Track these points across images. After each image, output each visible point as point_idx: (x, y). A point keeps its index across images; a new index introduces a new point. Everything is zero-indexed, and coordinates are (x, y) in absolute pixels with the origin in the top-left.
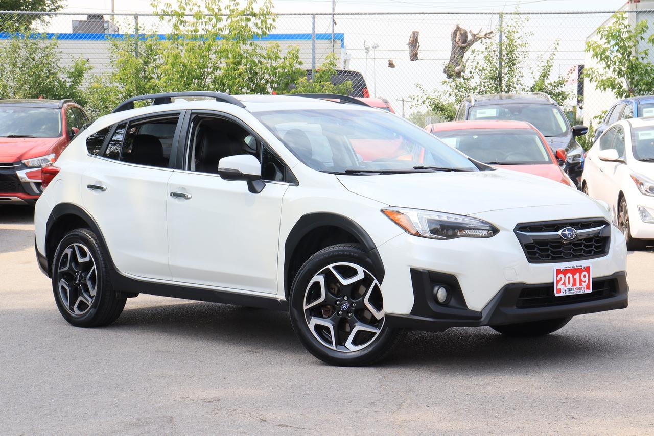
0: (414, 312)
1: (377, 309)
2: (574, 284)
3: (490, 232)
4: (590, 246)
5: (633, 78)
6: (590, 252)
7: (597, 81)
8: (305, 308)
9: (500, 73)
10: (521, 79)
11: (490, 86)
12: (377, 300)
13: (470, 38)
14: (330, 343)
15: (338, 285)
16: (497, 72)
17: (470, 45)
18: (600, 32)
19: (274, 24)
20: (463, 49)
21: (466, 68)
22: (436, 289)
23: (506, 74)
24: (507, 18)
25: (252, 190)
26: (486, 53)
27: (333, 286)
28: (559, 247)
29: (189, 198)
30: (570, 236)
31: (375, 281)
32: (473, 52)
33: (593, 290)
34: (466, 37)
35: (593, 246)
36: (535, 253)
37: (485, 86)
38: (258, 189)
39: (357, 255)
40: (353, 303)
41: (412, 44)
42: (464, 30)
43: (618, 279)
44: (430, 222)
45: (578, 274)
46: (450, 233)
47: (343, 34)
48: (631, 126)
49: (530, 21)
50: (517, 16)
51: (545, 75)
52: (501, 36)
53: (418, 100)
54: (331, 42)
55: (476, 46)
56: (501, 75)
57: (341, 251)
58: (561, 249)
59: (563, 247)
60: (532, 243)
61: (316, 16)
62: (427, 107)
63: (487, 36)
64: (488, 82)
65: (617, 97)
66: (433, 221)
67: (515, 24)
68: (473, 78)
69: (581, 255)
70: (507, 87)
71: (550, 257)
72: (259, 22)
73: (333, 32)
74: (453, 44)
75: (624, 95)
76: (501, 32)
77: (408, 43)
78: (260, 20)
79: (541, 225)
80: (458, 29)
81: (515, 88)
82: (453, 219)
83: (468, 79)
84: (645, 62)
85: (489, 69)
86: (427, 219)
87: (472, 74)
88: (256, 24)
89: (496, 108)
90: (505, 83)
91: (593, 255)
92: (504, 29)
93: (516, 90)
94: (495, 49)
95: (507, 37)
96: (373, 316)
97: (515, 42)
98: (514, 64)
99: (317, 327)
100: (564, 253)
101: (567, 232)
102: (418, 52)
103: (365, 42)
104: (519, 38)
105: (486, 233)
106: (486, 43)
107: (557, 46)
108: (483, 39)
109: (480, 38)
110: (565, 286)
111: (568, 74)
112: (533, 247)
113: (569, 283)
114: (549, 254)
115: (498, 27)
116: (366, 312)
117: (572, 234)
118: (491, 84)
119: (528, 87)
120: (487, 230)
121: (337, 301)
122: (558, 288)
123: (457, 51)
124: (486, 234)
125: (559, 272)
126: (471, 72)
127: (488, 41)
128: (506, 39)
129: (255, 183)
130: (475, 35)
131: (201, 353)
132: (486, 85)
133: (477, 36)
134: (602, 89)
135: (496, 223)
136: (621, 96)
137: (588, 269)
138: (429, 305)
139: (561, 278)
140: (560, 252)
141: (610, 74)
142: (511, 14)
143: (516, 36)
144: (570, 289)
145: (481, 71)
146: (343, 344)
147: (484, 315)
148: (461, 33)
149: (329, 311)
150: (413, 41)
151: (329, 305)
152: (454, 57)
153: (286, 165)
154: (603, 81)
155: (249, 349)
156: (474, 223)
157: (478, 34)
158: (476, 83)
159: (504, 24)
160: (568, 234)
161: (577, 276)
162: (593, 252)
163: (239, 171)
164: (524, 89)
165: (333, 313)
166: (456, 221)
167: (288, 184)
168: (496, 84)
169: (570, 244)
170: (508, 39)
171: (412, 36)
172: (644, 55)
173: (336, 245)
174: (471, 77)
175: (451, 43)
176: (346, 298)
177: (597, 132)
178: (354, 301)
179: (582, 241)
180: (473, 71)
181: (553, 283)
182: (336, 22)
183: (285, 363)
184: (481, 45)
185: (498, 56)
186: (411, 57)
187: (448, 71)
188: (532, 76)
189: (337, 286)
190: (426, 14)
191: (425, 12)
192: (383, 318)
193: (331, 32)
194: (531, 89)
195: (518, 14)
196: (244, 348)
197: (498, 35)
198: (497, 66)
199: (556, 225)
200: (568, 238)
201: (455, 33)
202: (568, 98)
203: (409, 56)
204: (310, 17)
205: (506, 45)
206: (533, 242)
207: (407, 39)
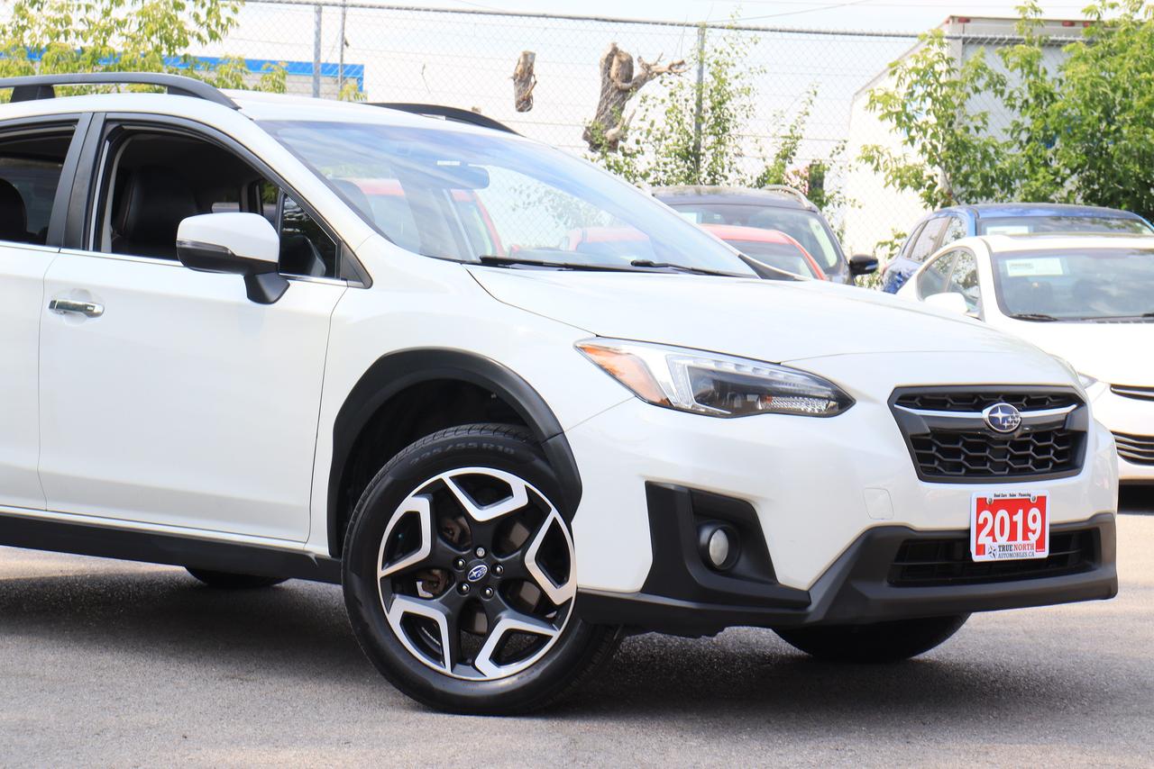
0: (651, 585)
1: (556, 581)
2: (1013, 537)
3: (832, 403)
4: (1046, 450)
5: (958, 169)
6: (1043, 464)
7: (888, 171)
8: (381, 573)
9: (697, 147)
10: (738, 160)
11: (676, 171)
12: (557, 559)
13: (638, 71)
14: (438, 658)
15: (463, 521)
16: (692, 144)
17: (638, 86)
18: (894, 73)
19: (234, 17)
20: (624, 94)
21: (629, 133)
22: (705, 533)
23: (708, 149)
24: (713, 37)
25: (256, 294)
26: (669, 104)
27: (449, 522)
28: (982, 448)
29: (97, 315)
30: (1006, 424)
31: (554, 514)
32: (644, 100)
33: (1050, 552)
34: (631, 69)
35: (1052, 452)
36: (931, 458)
37: (665, 172)
38: (271, 295)
39: (512, 451)
40: (498, 564)
41: (521, 77)
42: (627, 55)
43: (1101, 529)
44: (697, 374)
45: (1021, 512)
46: (737, 403)
47: (362, 67)
48: (989, 249)
49: (759, 43)
50: (733, 32)
51: (786, 156)
52: (700, 72)
53: (528, 196)
54: (337, 81)
55: (649, 88)
56: (699, 150)
57: (474, 439)
58: (987, 453)
59: (991, 448)
60: (927, 435)
61: (324, 7)
62: (547, 210)
63: (674, 69)
64: (671, 163)
65: (925, 207)
66: (702, 373)
67: (729, 50)
68: (643, 154)
69: (1026, 469)
70: (709, 174)
71: (964, 471)
72: (203, 13)
73: (342, 60)
74: (604, 82)
75: (939, 204)
76: (701, 62)
77: (512, 75)
78: (205, 9)
79: (944, 395)
80: (615, 51)
81: (726, 178)
82: (748, 370)
83: (632, 155)
84: (983, 136)
85: (675, 136)
86: (689, 367)
87: (641, 145)
88: (197, 17)
89: (697, 212)
90: (706, 166)
91: (1051, 472)
92: (708, 56)
93: (728, 181)
94: (688, 97)
95: (713, 74)
96: (544, 596)
97: (730, 84)
98: (724, 130)
99: (409, 621)
100: (991, 461)
101: (1000, 415)
102: (533, 93)
103: (424, 67)
104: (737, 77)
105: (822, 406)
106: (671, 83)
107: (813, 97)
108: (665, 75)
109: (659, 74)
110: (994, 540)
111: (831, 156)
112: (929, 445)
113: (1002, 533)
114: (961, 463)
115: (695, 52)
116: (527, 586)
117: (1010, 419)
118: (678, 167)
119: (752, 178)
120: (823, 399)
121: (459, 558)
122: (980, 542)
123: (612, 96)
124: (823, 408)
125: (982, 504)
126: (638, 142)
127: (675, 79)
128: (712, 78)
129: (262, 280)
130: (648, 67)
131: (114, 680)
132: (668, 169)
133: (654, 68)
134: (897, 186)
135: (848, 383)
136: (934, 205)
137: (1041, 503)
138: (690, 570)
139: (986, 520)
140: (983, 461)
141: (915, 157)
142: (723, 28)
143: (732, 72)
144: (1003, 548)
145: (660, 140)
146: (470, 661)
147: (816, 599)
148: (620, 61)
149: (438, 583)
150: (523, 72)
151: (437, 568)
152: (606, 109)
153: (340, 242)
154: (899, 170)
155: (228, 674)
156: (798, 382)
157: (656, 64)
158: (649, 163)
159: (707, 47)
160: (1004, 419)
161: (1019, 517)
162: (1051, 465)
163: (227, 249)
164: (744, 181)
165: (446, 588)
166: (753, 374)
167: (344, 283)
168: (688, 168)
169: (1005, 443)
170: (715, 77)
171: (522, 60)
172: (980, 124)
173: (462, 427)
174: (638, 152)
175: (599, 79)
176: (481, 552)
177: (887, 272)
178: (500, 560)
179: (1030, 438)
180: (642, 139)
181: (968, 531)
182: (349, 42)
183: (324, 704)
184: (661, 86)
185: (694, 112)
186: (518, 103)
187: (593, 136)
188: (759, 155)
189: (460, 525)
190: (551, 17)
191: (548, 13)
192: (568, 602)
193: (338, 61)
194: (758, 181)
195: (736, 29)
196: (216, 671)
197: (696, 67)
198: (692, 130)
199: (975, 395)
200: (1003, 427)
201: (609, 61)
202: (830, 205)
203: (513, 102)
204: (312, 8)
205: (711, 90)
206: (929, 431)
207: (512, 66)
